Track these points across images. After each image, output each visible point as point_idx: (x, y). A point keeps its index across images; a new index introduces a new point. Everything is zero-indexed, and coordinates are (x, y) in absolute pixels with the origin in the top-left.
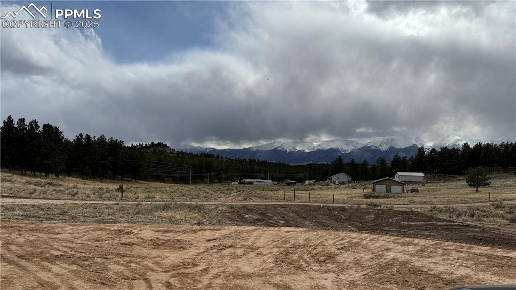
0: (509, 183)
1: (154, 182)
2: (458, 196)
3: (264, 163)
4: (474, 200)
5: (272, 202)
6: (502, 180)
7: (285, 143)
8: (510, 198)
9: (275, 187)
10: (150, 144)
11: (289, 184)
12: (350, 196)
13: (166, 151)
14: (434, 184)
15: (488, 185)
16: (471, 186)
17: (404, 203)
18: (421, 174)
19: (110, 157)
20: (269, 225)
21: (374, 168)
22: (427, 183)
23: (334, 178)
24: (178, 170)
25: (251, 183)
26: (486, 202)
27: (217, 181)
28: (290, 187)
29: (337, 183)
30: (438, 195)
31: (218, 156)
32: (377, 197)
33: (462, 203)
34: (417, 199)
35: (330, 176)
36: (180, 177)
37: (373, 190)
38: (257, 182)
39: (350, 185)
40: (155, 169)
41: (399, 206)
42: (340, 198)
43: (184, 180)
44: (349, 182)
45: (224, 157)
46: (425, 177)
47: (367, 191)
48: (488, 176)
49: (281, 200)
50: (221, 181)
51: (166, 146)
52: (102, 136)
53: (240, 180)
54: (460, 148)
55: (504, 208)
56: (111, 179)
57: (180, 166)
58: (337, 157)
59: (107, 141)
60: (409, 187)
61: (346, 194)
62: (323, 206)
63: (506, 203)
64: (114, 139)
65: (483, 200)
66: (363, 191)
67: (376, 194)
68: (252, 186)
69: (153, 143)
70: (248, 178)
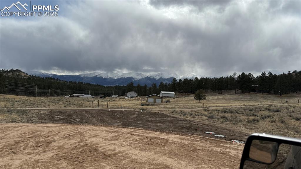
0: (215, 98)
2: (189, 105)
3: (88, 84)
4: (196, 107)
6: (212, 97)
7: (101, 73)
8: (213, 106)
10: (10, 70)
11: (101, 97)
12: (134, 104)
13: (21, 75)
14: (179, 98)
15: (204, 99)
16: (196, 99)
17: (161, 108)
18: (173, 93)
21: (150, 89)
22: (176, 97)
23: (128, 94)
24: (27, 87)
26: (201, 108)
28: (102, 99)
29: (129, 97)
30: (179, 104)
31: (57, 79)
32: (148, 105)
33: (190, 108)
34: (168, 106)
35: (126, 93)
36: (30, 92)
37: (147, 101)
41: (157, 110)
43: (32, 94)
44: (136, 97)
45: (61, 80)
46: (175, 95)
47: (143, 102)
48: (206, 94)
49: (90, 107)
50: (58, 96)
51: (21, 71)
53: (71, 95)
54: (194, 79)
55: (208, 111)
57: (30, 85)
58: (130, 82)
60: (164, 100)
61: (132, 103)
62: (110, 110)
63: (210, 108)
65: (200, 107)
67: (148, 103)
68: (78, 98)
69: (12, 69)
70: (76, 94)
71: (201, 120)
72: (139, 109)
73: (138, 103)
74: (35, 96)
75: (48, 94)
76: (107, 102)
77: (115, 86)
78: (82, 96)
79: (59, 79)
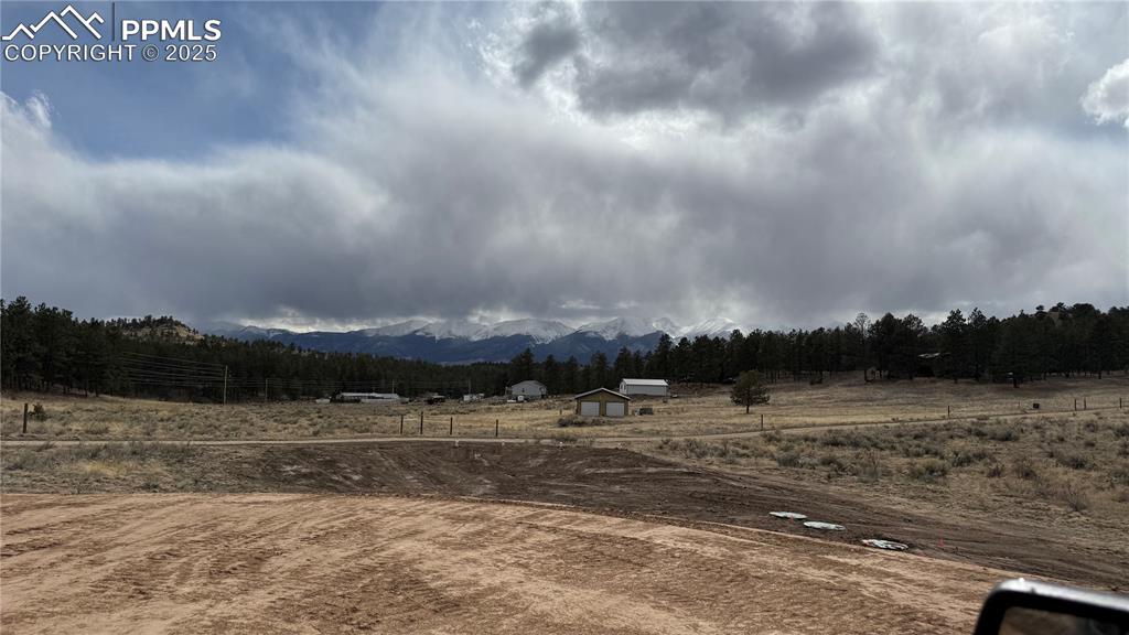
0: (801, 398)
2: (714, 421)
3: (385, 362)
4: (737, 428)
5: (375, 437)
6: (791, 393)
7: (430, 323)
8: (795, 423)
10: (142, 319)
11: (431, 402)
12: (536, 422)
13: (177, 334)
14: (682, 400)
15: (765, 401)
16: (738, 403)
17: (623, 434)
18: (662, 382)
21: (587, 372)
22: (672, 397)
23: (516, 389)
24: (200, 374)
25: (357, 401)
26: (755, 431)
27: (285, 397)
28: (431, 407)
29: (521, 398)
30: (682, 418)
31: (292, 347)
32: (580, 424)
33: (717, 433)
34: (646, 427)
35: (511, 386)
36: (203, 390)
37: (577, 411)
39: (544, 402)
40: (147, 371)
41: (611, 439)
42: (516, 428)
43: (211, 395)
44: (543, 397)
45: (305, 347)
46: (668, 388)
47: (566, 413)
48: (768, 386)
49: (394, 432)
50: (294, 398)
51: (177, 323)
52: (21, 301)
53: (334, 395)
54: (728, 339)
55: (779, 441)
57: (204, 366)
58: (523, 351)
59: (32, 309)
60: (633, 406)
61: (528, 419)
63: (785, 432)
65: (751, 428)
66: (561, 413)
67: (580, 419)
68: (357, 406)
69: (149, 317)
70: (350, 391)
71: (755, 473)
72: (552, 437)
73: (550, 418)
74: (221, 402)
75: (260, 394)
76: (449, 417)
77: (473, 365)
78: (369, 397)
79: (297, 343)
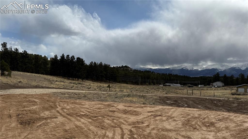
1: (123, 83)
3: (176, 76)
5: (180, 95)
7: (188, 66)
9: (182, 88)
10: (121, 66)
11: (189, 87)
12: (223, 93)
13: (128, 69)
19: (104, 72)
20: (179, 106)
21: (237, 79)
23: (215, 84)
24: (134, 78)
25: (170, 86)
27: (152, 84)
28: (190, 88)
29: (216, 86)
31: (153, 72)
32: (239, 95)
35: (212, 83)
36: (135, 82)
37: (237, 91)
38: (173, 85)
39: (224, 88)
40: (123, 78)
42: (218, 95)
43: (136, 83)
44: (223, 86)
45: (156, 72)
47: (233, 91)
49: (186, 94)
50: (154, 84)
51: (128, 67)
52: (101, 63)
53: (164, 84)
56: (104, 82)
57: (135, 76)
58: (216, 73)
59: (103, 65)
61: (221, 93)
62: (208, 98)
64: (106, 64)
66: (231, 91)
67: (238, 93)
68: (170, 87)
69: (123, 66)
70: (168, 83)
73: (228, 92)
74: (139, 85)
75: (147, 83)
